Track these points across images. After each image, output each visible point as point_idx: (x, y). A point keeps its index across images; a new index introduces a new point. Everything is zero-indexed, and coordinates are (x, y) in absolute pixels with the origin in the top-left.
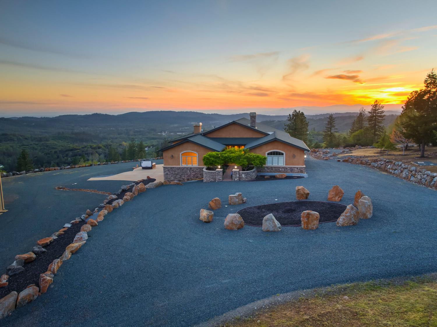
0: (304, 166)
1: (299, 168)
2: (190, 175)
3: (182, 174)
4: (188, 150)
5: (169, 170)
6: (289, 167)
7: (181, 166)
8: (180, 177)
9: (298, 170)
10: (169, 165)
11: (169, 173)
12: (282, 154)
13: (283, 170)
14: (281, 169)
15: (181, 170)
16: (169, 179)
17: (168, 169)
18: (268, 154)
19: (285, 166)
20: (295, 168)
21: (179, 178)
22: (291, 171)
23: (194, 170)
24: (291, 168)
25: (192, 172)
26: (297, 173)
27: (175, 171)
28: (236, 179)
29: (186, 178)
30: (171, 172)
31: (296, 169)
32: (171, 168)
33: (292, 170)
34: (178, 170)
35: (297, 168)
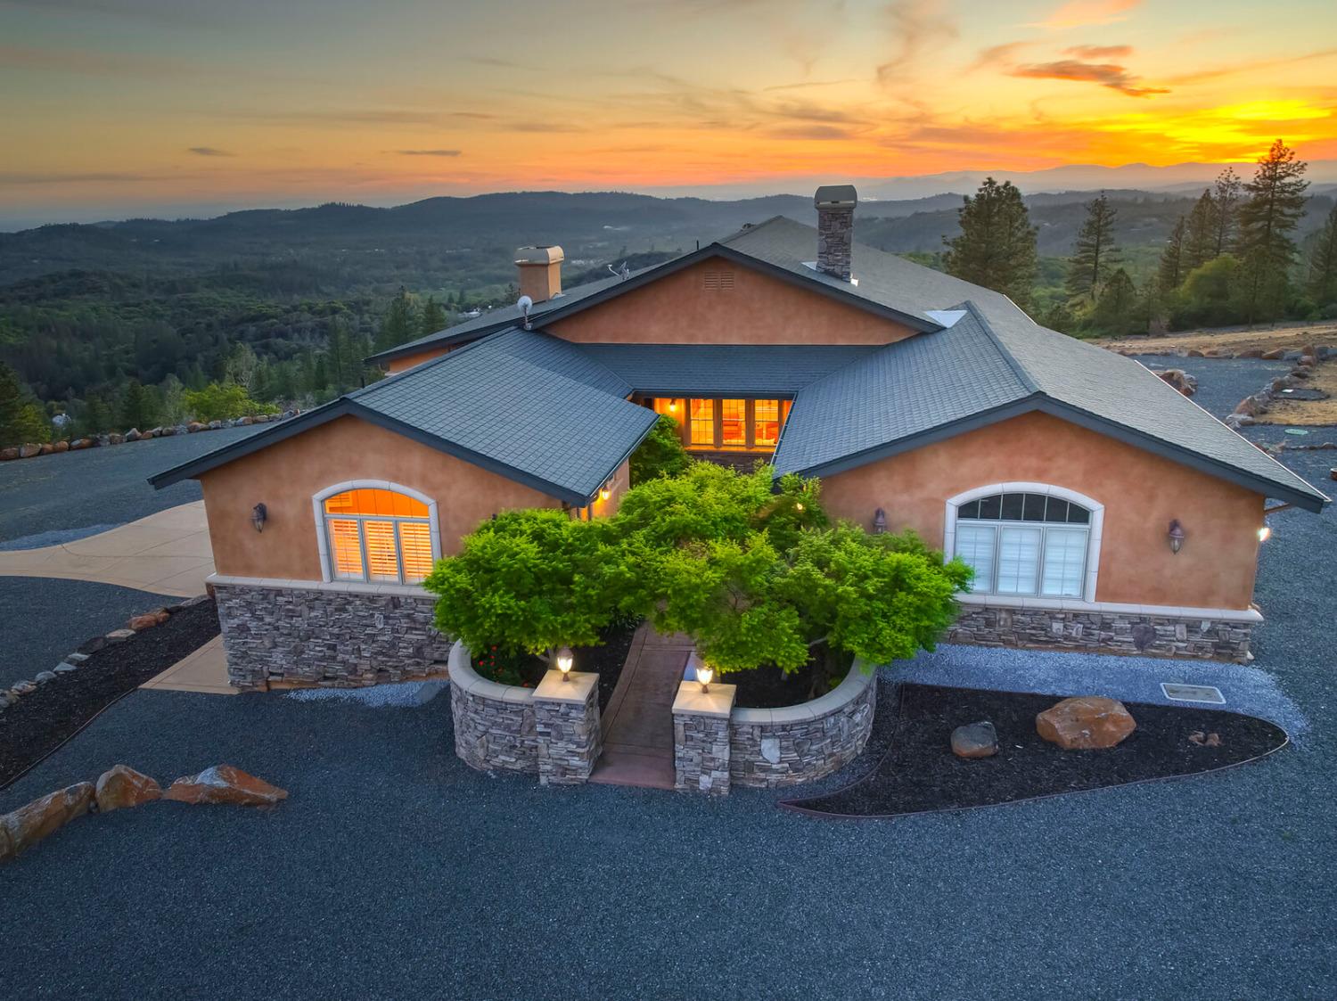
0: (1254, 614)
1: (1205, 626)
2: (393, 645)
3: (338, 636)
4: (369, 476)
5: (249, 606)
6: (1123, 616)
7: (324, 584)
8: (329, 653)
9: (1196, 638)
10: (249, 570)
11: (252, 625)
12: (1081, 515)
13: (1077, 630)
14: (1057, 627)
15: (330, 609)
16: (261, 660)
17: (248, 597)
18: (967, 511)
19: (1092, 604)
20: (1174, 621)
21: (323, 659)
22: (1140, 644)
23: (420, 616)
24: (1143, 619)
25: (404, 623)
26: (1183, 657)
27: (291, 614)
28: (705, 782)
29: (365, 665)
30: (268, 619)
31: (1181, 631)
32: (265, 593)
33: (1146, 635)
34: (311, 608)
35: (1192, 626)
